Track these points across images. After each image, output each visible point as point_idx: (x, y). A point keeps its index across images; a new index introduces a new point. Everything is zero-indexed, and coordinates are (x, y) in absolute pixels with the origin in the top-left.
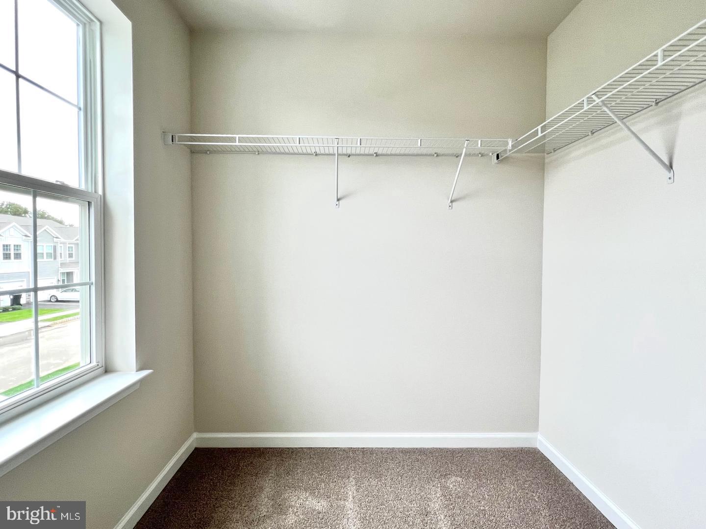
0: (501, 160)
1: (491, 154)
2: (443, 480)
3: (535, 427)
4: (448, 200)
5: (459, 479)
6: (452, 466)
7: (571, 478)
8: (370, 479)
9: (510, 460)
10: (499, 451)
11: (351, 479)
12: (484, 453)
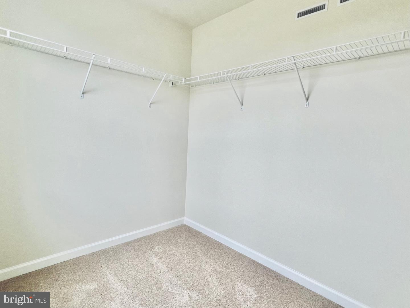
0: (174, 86)
1: (169, 81)
2: (153, 249)
3: (182, 215)
4: (149, 103)
5: (159, 246)
6: (153, 242)
7: (200, 231)
8: (115, 263)
9: (176, 232)
10: (170, 230)
11: (104, 267)
12: (165, 232)
